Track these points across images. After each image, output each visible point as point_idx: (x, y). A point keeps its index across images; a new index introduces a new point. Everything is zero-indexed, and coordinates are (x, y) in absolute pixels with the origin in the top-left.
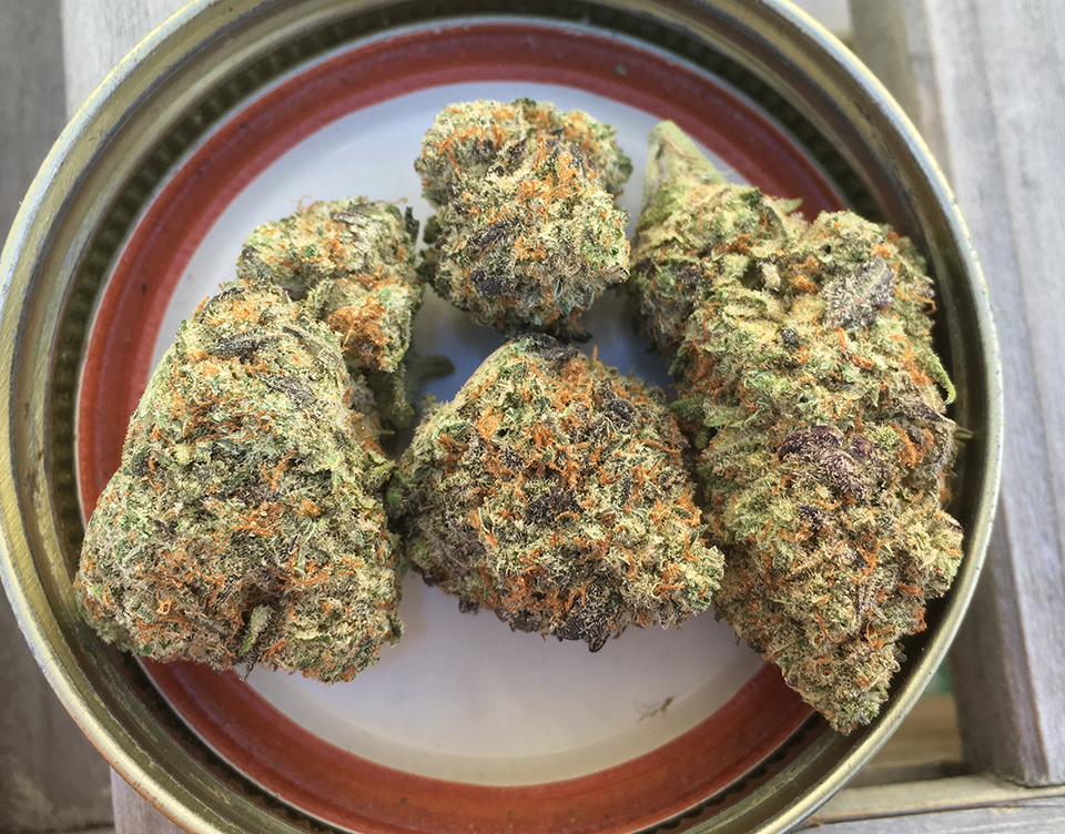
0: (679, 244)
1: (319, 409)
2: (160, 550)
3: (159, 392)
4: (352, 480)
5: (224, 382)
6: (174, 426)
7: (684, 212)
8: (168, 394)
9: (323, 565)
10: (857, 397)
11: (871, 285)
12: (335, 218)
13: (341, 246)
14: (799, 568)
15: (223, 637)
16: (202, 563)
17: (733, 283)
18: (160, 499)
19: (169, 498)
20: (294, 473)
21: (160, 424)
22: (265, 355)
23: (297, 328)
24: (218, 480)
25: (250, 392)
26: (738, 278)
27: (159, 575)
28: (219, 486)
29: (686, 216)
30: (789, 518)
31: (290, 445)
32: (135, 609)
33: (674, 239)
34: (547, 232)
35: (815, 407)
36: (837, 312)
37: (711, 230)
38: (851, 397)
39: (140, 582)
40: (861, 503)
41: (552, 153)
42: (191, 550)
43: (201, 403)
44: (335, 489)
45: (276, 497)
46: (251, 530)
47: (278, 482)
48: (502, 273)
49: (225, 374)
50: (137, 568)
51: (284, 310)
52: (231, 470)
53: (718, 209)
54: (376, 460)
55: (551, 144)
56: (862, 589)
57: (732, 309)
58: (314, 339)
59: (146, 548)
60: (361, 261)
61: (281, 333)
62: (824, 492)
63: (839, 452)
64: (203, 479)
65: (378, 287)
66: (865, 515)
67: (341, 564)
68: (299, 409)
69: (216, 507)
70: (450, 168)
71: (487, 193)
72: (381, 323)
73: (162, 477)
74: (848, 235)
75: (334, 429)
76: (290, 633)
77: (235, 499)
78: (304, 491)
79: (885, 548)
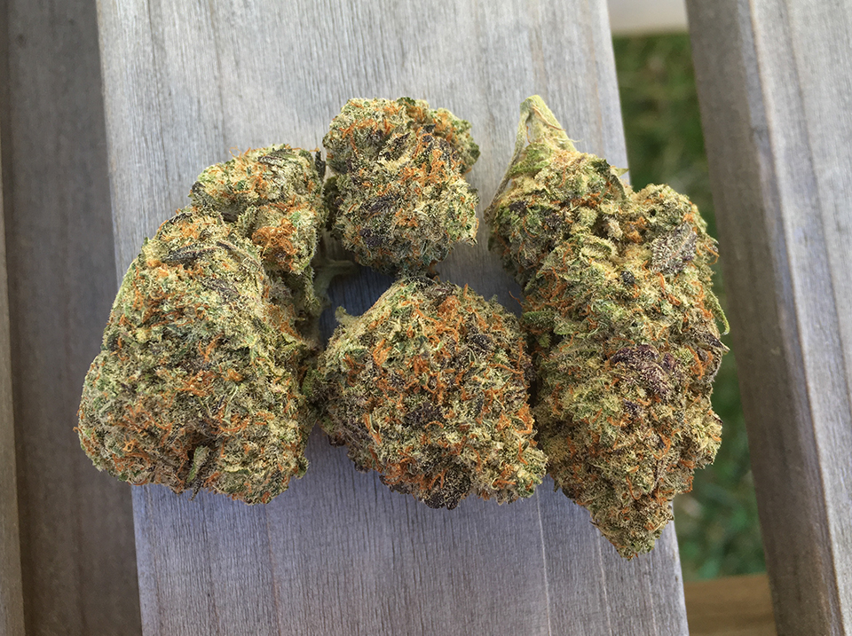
0: (547, 195)
1: (241, 303)
2: (125, 405)
3: (126, 289)
4: (267, 354)
5: (171, 282)
6: (135, 315)
7: (551, 170)
8: (132, 292)
9: (244, 417)
10: (668, 325)
11: (683, 244)
12: (261, 160)
13: (263, 181)
14: (620, 445)
15: (175, 469)
16: (156, 414)
17: (587, 231)
18: (125, 367)
19: (132, 367)
20: (222, 350)
21: (126, 313)
22: (202, 262)
23: (227, 242)
24: (166, 354)
25: (190, 290)
26: (590, 227)
27: (125, 423)
28: (168, 358)
29: (552, 174)
30: (616, 410)
31: (218, 329)
32: (111, 447)
33: (544, 190)
34: (421, 207)
35: (642, 330)
36: (661, 262)
37: (572, 187)
38: (665, 324)
39: (113, 428)
40: (665, 402)
41: (427, 147)
42: (148, 405)
43: (155, 298)
44: (252, 361)
45: (209, 366)
46: (190, 391)
47: (210, 356)
48: (384, 232)
49: (173, 276)
50: (109, 418)
51: (218, 229)
52: (177, 347)
53: (577, 172)
54: (287, 340)
55: (427, 139)
56: (660, 464)
57: (586, 251)
58: (240, 251)
59: (115, 403)
60: (278, 192)
61: (215, 247)
62: (642, 393)
63: (655, 365)
64: (156, 353)
65: (291, 212)
66: (667, 411)
67: (257, 417)
68: (225, 303)
69: (165, 374)
70: (350, 148)
71: (377, 172)
72: (292, 239)
73: (127, 352)
74: (669, 204)
75: (253, 317)
76: (221, 467)
77: (179, 369)
78: (229, 363)
79: (677, 435)
